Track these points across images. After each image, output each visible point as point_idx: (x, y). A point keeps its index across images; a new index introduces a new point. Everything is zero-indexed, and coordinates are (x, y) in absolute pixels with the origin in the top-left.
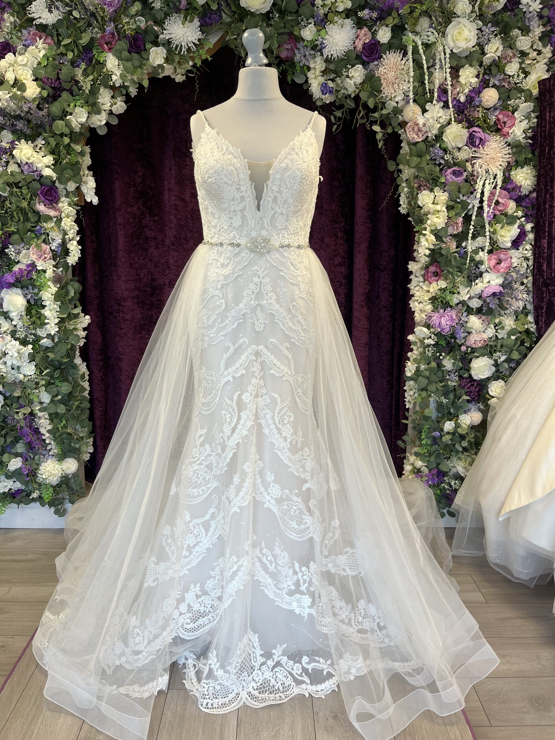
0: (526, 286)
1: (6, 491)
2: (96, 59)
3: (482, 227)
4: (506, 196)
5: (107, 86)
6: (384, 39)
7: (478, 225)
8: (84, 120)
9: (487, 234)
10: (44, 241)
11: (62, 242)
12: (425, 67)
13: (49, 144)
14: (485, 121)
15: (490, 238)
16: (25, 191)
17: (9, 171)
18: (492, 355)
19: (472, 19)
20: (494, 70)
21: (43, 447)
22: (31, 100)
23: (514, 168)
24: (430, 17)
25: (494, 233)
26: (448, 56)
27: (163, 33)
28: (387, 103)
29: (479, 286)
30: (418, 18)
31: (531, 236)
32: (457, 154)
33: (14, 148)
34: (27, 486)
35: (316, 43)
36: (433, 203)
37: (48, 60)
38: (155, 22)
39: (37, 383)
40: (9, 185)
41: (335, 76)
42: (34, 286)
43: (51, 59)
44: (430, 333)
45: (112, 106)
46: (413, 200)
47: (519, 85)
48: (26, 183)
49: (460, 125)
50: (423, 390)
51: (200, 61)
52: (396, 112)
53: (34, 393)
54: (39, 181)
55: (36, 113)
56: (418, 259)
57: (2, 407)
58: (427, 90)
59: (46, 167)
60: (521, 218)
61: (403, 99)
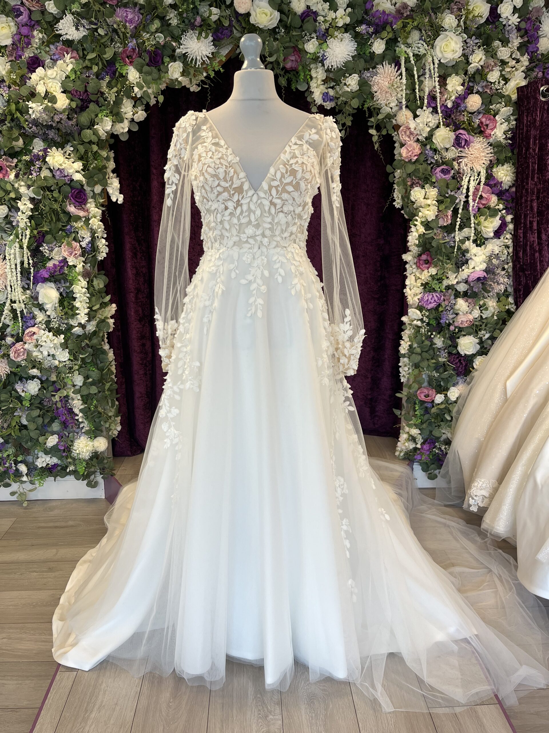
0: (507, 272)
1: (44, 465)
2: (119, 72)
3: (467, 219)
4: (488, 191)
5: (129, 97)
6: (379, 50)
7: (465, 217)
9: (473, 225)
10: (75, 239)
11: (92, 240)
12: (416, 77)
13: (78, 150)
14: (469, 124)
15: (475, 229)
16: (56, 194)
17: (42, 176)
18: (477, 333)
19: (458, 33)
20: (477, 77)
21: (76, 425)
22: (61, 111)
23: (495, 166)
24: (420, 30)
25: (479, 224)
26: (436, 66)
27: (179, 48)
28: (383, 108)
29: (465, 272)
30: (410, 32)
31: (511, 226)
32: (445, 154)
33: (46, 155)
34: (62, 461)
35: (318, 55)
36: (425, 198)
37: (75, 73)
38: (172, 37)
40: (43, 188)
41: (334, 84)
42: (66, 280)
43: (78, 73)
44: (422, 315)
45: (134, 115)
46: (406, 196)
47: (499, 91)
48: (58, 187)
49: (448, 128)
50: (416, 366)
51: (213, 73)
52: (390, 117)
53: (68, 377)
54: (69, 185)
55: (67, 123)
56: (410, 248)
57: (39, 390)
58: (418, 97)
59: (76, 172)
60: (502, 210)
61: (397, 105)
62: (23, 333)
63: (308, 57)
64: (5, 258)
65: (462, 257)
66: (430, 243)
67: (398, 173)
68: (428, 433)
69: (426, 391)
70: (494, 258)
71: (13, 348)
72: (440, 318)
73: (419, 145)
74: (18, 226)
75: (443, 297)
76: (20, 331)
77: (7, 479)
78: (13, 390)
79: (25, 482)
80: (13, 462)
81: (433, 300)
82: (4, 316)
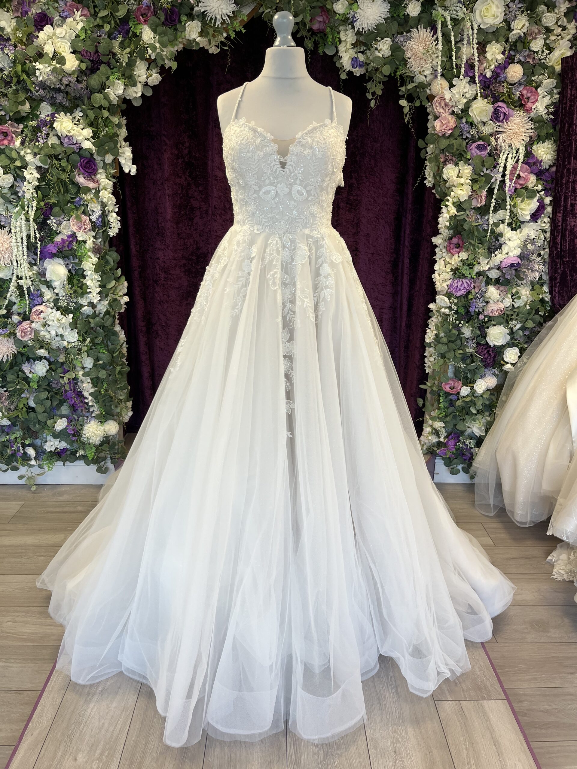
0: (542, 258)
1: (53, 449)
2: (133, 32)
3: (503, 200)
4: (527, 170)
5: (143, 58)
6: (413, 13)
7: (500, 198)
8: (120, 92)
9: (508, 207)
10: (84, 212)
11: (102, 214)
12: (453, 43)
13: (87, 116)
14: (509, 96)
15: (511, 211)
16: (64, 163)
17: (50, 143)
18: (508, 323)
20: (520, 46)
21: (86, 408)
22: (70, 73)
23: (536, 143)
25: (515, 206)
26: (475, 31)
27: (198, 6)
28: (417, 76)
29: (498, 258)
31: (549, 209)
32: (482, 128)
33: (54, 121)
34: (71, 445)
35: (348, 16)
36: (458, 177)
37: (86, 32)
39: (80, 350)
40: (50, 157)
41: (365, 48)
42: (75, 256)
43: (89, 32)
44: (450, 303)
45: (147, 78)
46: (438, 174)
47: (543, 61)
48: (66, 155)
49: (486, 100)
50: (443, 356)
51: (234, 33)
52: (423, 86)
53: (77, 359)
54: (78, 153)
55: (76, 85)
56: (441, 231)
57: (47, 371)
58: (454, 65)
59: (86, 139)
60: (541, 191)
61: (431, 74)
62: (30, 311)
63: (336, 18)
64: (10, 232)
65: (495, 242)
66: (462, 226)
67: (431, 148)
68: (452, 426)
69: (451, 382)
70: (529, 243)
71: (20, 326)
72: (470, 307)
73: (454, 118)
74: (24, 197)
75: (473, 284)
76: (27, 309)
77: (15, 463)
78: (20, 371)
79: (33, 466)
80: (20, 445)
81: (463, 286)
82: (9, 293)
